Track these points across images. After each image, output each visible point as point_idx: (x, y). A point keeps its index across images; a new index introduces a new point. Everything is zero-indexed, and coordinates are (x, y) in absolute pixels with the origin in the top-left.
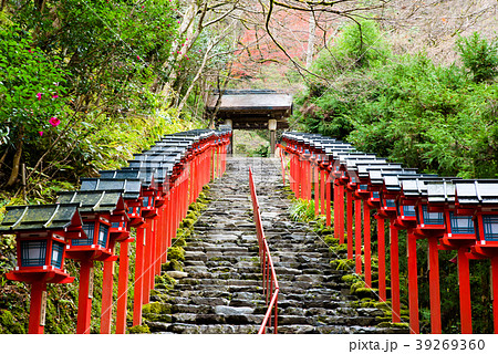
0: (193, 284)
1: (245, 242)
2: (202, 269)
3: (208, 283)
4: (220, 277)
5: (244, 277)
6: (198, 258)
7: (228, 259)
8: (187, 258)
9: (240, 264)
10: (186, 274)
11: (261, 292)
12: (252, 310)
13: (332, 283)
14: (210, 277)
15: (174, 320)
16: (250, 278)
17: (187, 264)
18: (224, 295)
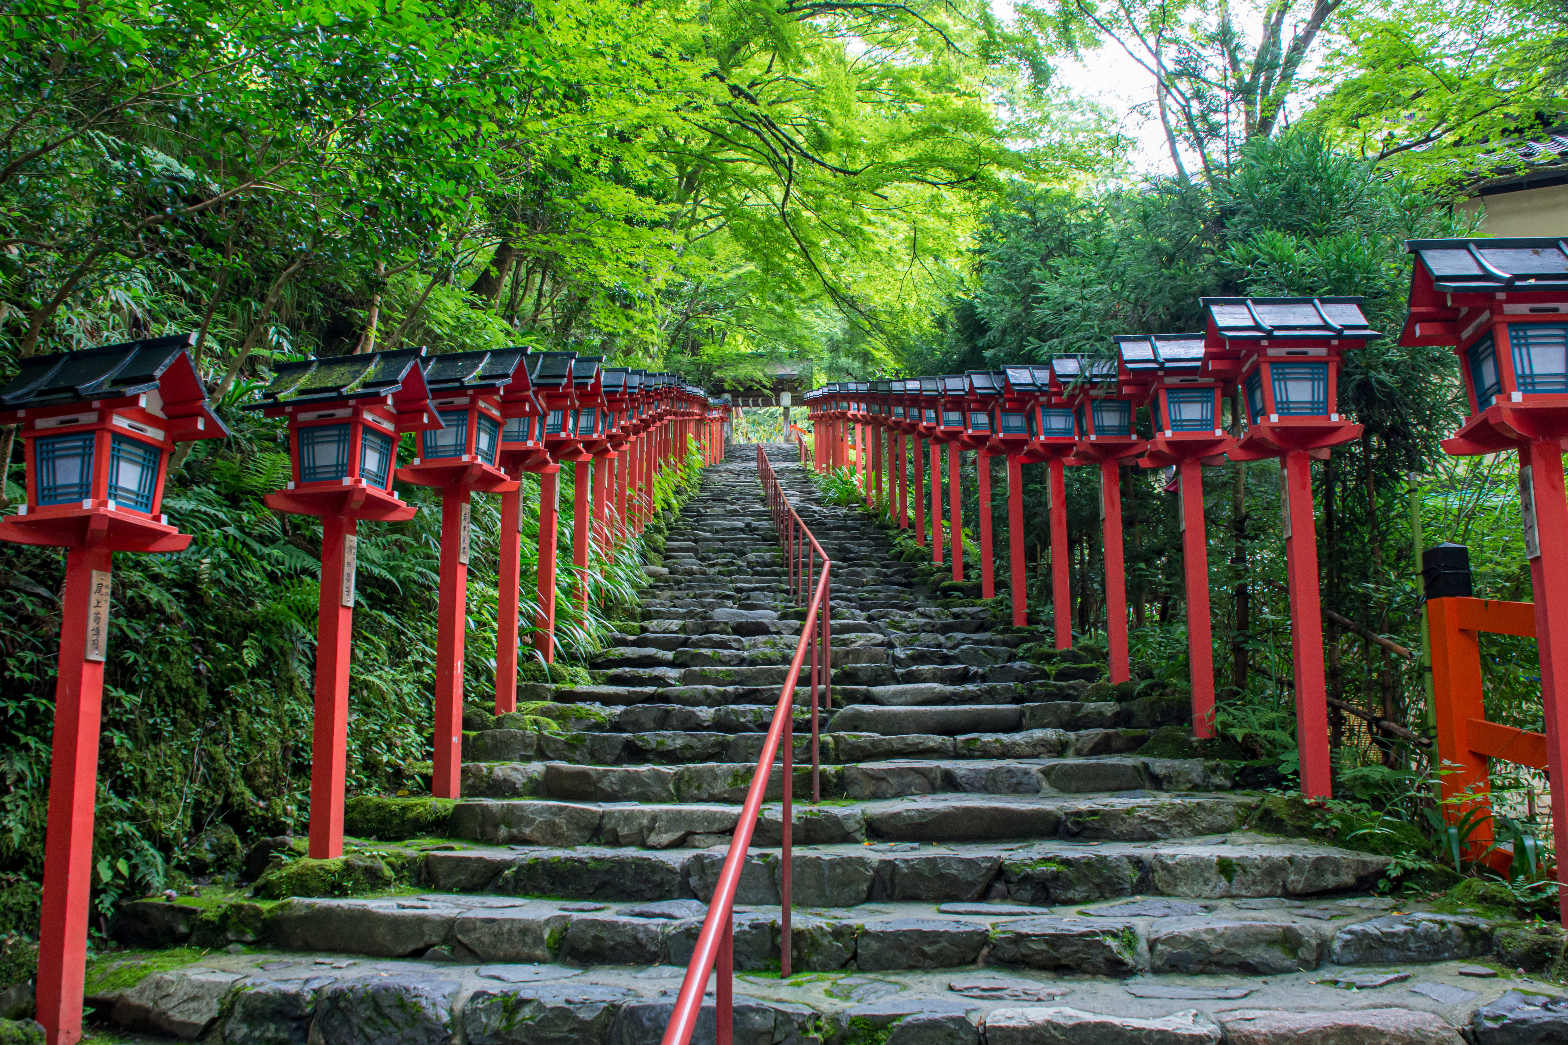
0: (678, 582)
1: (756, 529)
2: (691, 563)
3: (700, 581)
4: (719, 573)
5: (757, 573)
6: (687, 550)
7: (732, 551)
8: (667, 550)
9: (751, 556)
10: (665, 571)
11: (787, 592)
12: (776, 615)
13: (898, 578)
14: (704, 573)
15: (644, 630)
16: (767, 574)
17: (667, 558)
18: (728, 597)
